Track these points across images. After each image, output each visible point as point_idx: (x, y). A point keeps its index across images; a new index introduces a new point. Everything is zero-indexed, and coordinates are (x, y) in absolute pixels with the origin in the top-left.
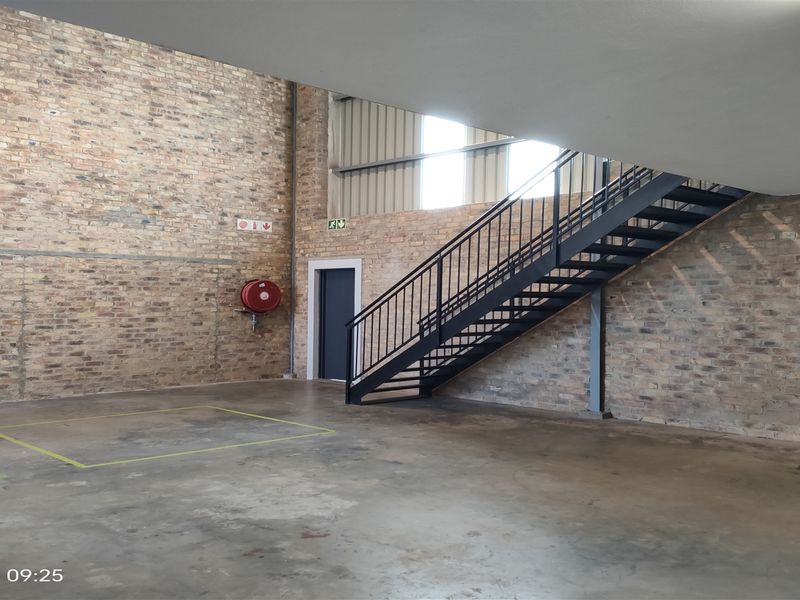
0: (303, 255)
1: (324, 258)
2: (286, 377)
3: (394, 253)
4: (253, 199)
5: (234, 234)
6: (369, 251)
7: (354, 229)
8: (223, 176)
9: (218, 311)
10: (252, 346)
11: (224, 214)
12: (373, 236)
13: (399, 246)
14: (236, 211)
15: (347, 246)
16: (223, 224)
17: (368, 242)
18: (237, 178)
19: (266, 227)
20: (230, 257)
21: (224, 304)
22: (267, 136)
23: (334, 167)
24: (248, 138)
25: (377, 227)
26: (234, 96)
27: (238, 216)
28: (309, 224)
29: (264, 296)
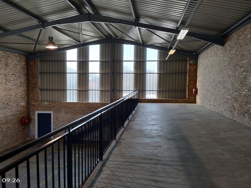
0: (33, 110)
1: (40, 111)
2: (28, 138)
3: (63, 111)
4: (22, 98)
5: (19, 107)
6: (55, 110)
7: (50, 105)
8: (17, 93)
9: (17, 126)
10: (23, 133)
11: (18, 103)
12: (56, 107)
13: (64, 109)
14: (19, 101)
15: (48, 108)
16: (17, 105)
17: (55, 108)
18: (19, 93)
19: (24, 104)
20: (18, 113)
21: (18, 124)
22: (24, 82)
23: (40, 89)
24: (21, 83)
25: (58, 105)
26: (18, 74)
27: (20, 102)
28: (35, 102)
29: (27, 121)
